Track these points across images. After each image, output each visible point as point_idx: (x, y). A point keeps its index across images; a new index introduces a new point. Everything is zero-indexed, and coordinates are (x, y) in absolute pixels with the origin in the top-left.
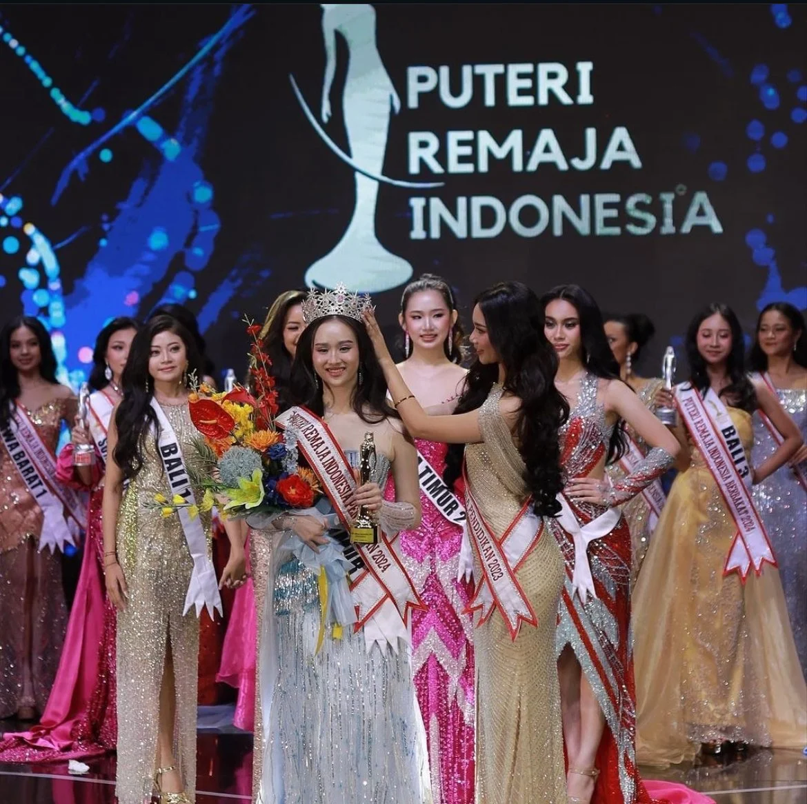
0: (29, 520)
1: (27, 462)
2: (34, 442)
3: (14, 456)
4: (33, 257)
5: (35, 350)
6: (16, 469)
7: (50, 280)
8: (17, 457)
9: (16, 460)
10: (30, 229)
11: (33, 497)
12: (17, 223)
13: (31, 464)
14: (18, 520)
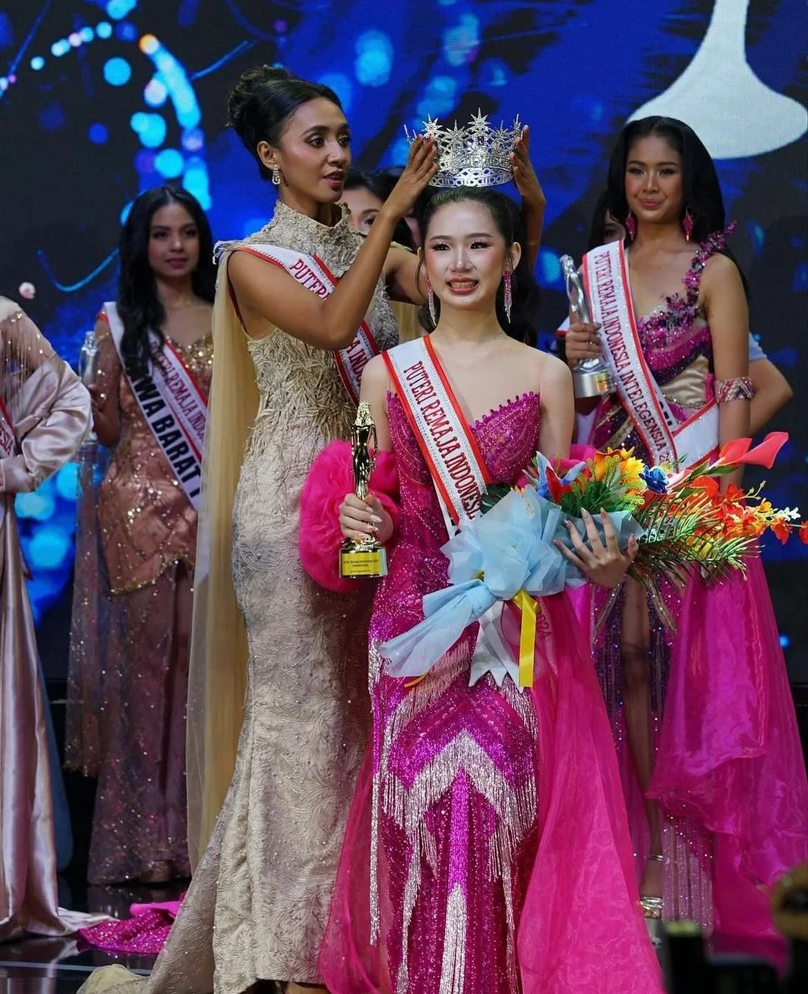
0: (177, 534)
1: (177, 434)
2: (188, 400)
3: (155, 425)
4: (155, 93)
5: (192, 244)
6: (158, 445)
7: (187, 132)
8: (159, 426)
9: (158, 431)
10: (150, 45)
11: (184, 495)
12: (128, 32)
13: (183, 439)
14: (160, 533)
